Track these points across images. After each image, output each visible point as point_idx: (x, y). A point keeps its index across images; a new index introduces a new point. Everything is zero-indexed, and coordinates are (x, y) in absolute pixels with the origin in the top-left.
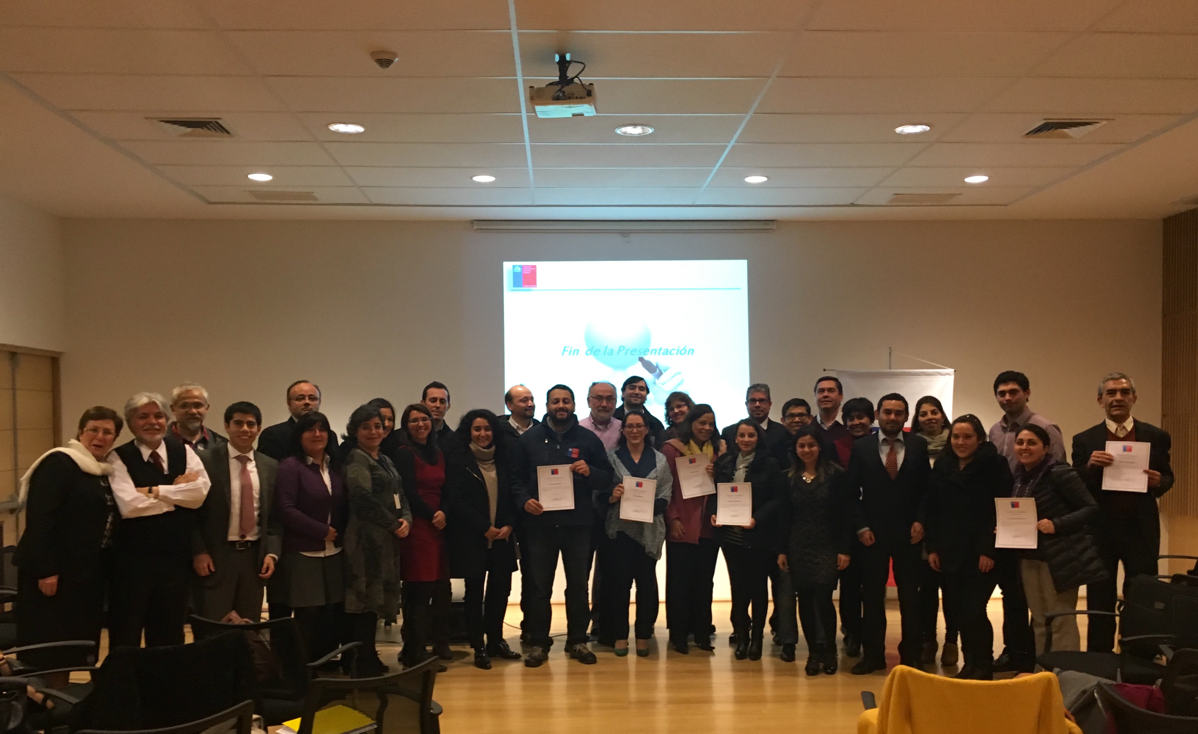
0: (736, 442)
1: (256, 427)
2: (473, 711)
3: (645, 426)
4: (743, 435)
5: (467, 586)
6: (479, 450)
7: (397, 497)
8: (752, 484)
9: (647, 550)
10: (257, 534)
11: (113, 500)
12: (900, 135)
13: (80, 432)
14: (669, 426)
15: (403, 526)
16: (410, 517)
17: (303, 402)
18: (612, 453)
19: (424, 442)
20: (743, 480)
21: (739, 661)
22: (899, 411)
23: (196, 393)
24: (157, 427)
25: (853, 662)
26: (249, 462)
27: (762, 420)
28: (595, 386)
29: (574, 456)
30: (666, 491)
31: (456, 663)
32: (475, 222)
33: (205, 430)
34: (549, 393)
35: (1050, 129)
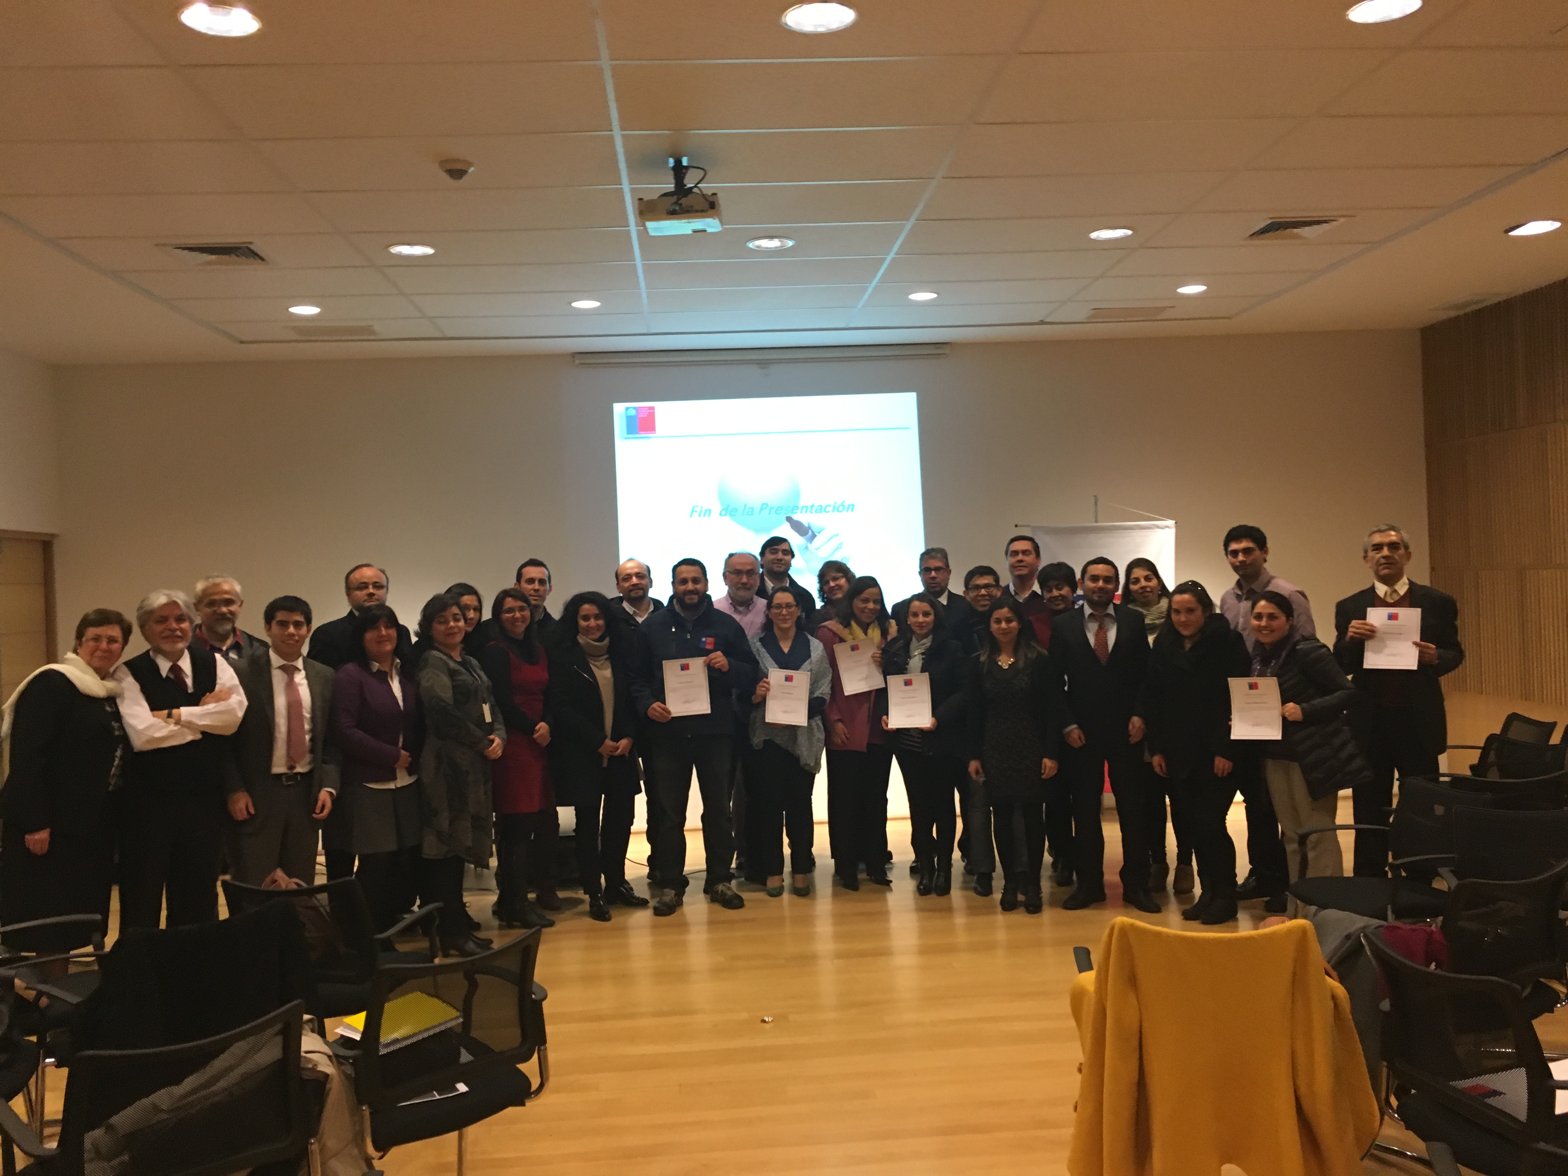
0: (909, 623)
1: (305, 629)
2: (590, 979)
3: (797, 606)
4: (916, 615)
5: (577, 815)
6: (588, 643)
7: (486, 708)
8: (930, 675)
9: (802, 762)
10: (310, 763)
11: (122, 728)
12: (1096, 241)
13: (78, 643)
14: (823, 604)
15: (494, 745)
16: (503, 733)
17: (365, 592)
18: (755, 641)
19: (521, 637)
20: (919, 669)
21: (924, 897)
22: (1107, 577)
23: (226, 587)
24: (179, 633)
25: (1065, 892)
26: (296, 672)
27: (940, 594)
28: (733, 557)
29: (709, 647)
30: (823, 687)
31: (567, 914)
32: (576, 356)
33: (238, 633)
34: (675, 569)
35: (1278, 230)
